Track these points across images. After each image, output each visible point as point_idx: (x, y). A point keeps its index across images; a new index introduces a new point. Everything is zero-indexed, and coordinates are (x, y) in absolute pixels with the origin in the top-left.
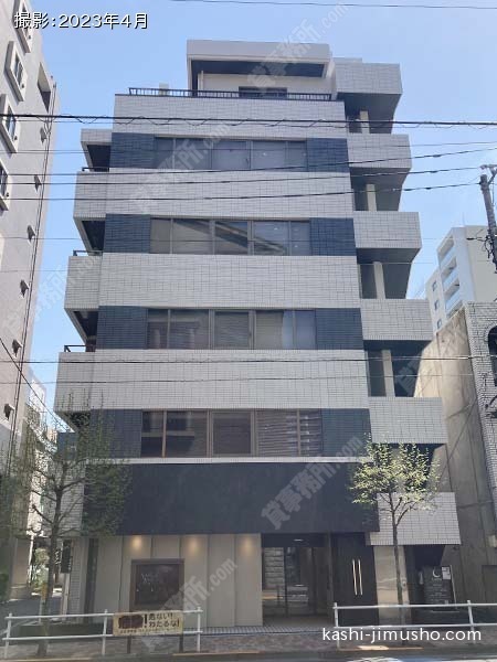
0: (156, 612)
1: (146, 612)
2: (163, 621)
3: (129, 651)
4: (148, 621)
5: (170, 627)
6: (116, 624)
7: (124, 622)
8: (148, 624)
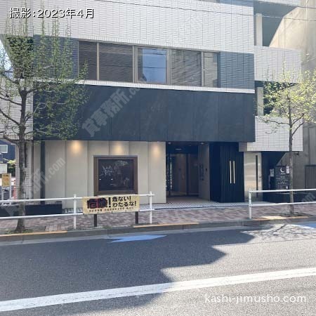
0: (117, 196)
1: (109, 196)
2: (123, 202)
3: (96, 225)
4: (112, 203)
5: (129, 207)
6: (85, 206)
7: (91, 203)
8: (112, 205)
